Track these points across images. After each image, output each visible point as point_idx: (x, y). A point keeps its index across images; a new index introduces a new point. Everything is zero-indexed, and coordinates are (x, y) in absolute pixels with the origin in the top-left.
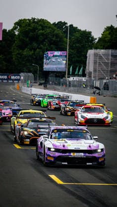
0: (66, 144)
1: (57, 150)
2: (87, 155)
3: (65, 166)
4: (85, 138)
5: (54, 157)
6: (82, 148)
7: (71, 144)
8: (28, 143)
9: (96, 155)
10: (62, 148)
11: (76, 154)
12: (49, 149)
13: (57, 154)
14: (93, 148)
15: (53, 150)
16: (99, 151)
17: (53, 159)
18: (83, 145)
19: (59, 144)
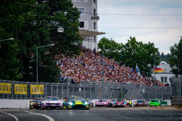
0: (49, 102)
1: (47, 104)
2: (57, 105)
3: (49, 109)
4: (57, 100)
5: (45, 106)
6: (55, 103)
7: (51, 102)
8: (33, 108)
9: (60, 105)
10: (48, 103)
11: (53, 105)
12: (44, 103)
13: (47, 105)
14: (59, 103)
15: (45, 104)
16: (61, 104)
17: (45, 107)
18: (55, 102)
19: (47, 102)
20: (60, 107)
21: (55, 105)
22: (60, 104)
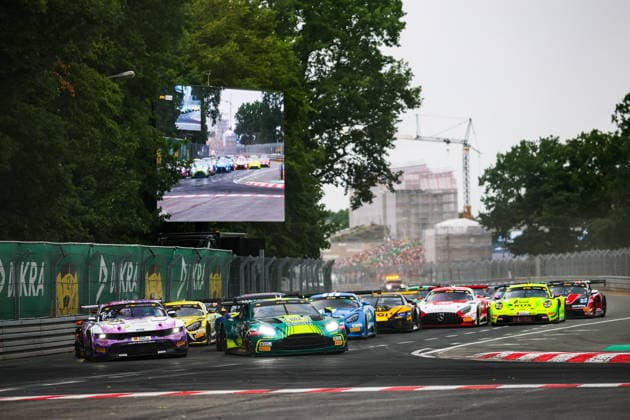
0: (122, 326)
1: (110, 336)
2: (157, 338)
4: (154, 315)
5: (106, 347)
6: (148, 329)
7: (130, 325)
9: (171, 337)
10: (117, 331)
11: (139, 339)
12: (97, 335)
13: (111, 342)
14: (165, 327)
15: (102, 336)
16: (176, 330)
17: (104, 351)
18: (150, 324)
19: (112, 326)
20: (172, 343)
21: (149, 338)
22: (169, 331)
